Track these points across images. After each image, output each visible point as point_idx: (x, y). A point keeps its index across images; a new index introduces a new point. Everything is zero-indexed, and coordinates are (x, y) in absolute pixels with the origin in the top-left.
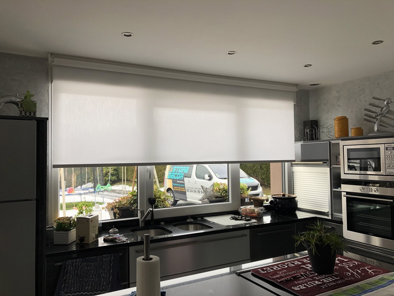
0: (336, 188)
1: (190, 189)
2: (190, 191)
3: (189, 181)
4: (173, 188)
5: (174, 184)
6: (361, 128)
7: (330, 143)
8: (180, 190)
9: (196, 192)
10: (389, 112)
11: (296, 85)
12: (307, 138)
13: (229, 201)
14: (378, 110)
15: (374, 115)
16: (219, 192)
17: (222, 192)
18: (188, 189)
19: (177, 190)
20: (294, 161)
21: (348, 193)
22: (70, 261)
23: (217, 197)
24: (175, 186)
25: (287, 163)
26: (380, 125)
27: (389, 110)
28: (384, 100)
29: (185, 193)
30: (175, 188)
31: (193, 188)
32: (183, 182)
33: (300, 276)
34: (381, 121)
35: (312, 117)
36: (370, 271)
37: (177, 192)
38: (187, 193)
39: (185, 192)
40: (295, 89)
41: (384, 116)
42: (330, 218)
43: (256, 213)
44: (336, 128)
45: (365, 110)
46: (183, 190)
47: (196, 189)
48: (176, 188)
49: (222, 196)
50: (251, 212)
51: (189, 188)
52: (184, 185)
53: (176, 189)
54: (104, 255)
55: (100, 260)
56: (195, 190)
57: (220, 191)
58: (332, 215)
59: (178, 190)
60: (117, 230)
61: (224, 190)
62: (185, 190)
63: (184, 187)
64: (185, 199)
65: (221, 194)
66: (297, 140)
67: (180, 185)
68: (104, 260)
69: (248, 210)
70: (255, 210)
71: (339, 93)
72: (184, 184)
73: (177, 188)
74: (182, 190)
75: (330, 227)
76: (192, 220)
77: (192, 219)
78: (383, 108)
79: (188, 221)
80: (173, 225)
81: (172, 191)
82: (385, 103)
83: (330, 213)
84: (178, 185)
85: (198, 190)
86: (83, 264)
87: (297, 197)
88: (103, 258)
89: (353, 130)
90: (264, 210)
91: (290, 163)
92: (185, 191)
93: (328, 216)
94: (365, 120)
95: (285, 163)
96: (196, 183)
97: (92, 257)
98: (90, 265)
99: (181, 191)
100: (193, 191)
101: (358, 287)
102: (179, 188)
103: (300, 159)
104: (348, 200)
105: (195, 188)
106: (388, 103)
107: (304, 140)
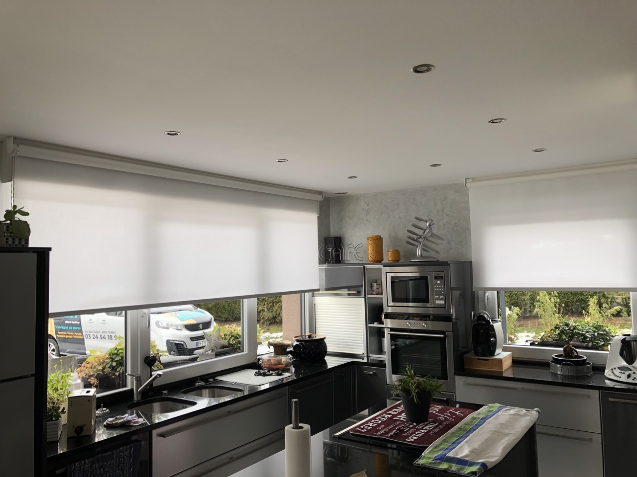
0: (371, 323)
1: (91, 334)
2: (92, 337)
3: (91, 320)
4: (56, 333)
5: (59, 327)
6: (398, 250)
7: (364, 267)
8: (71, 337)
9: (105, 338)
10: (433, 235)
11: (320, 193)
12: (333, 260)
13: (243, 351)
14: (420, 232)
15: (415, 237)
16: (225, 339)
17: (230, 339)
18: (88, 334)
19: (64, 336)
20: (318, 290)
21: (392, 329)
22: (76, 464)
23: (223, 347)
24: (61, 330)
25: (307, 293)
26: (424, 249)
27: (432, 234)
28: (426, 222)
29: (81, 342)
30: (59, 334)
31: (99, 332)
32: (79, 323)
33: (403, 428)
34: (424, 245)
35: (334, 232)
36: (457, 413)
37: (65, 340)
38: (86, 341)
39: (83, 339)
40: (320, 198)
41: (427, 240)
42: (365, 361)
43: (283, 363)
44: (370, 249)
45: (408, 231)
46: (78, 337)
47: (106, 332)
48: (62, 333)
49: (230, 344)
50: (276, 362)
51: (90, 332)
52: (79, 328)
53: (61, 336)
54: (122, 448)
55: (116, 456)
56: (103, 335)
57: (227, 337)
58: (368, 357)
59: (67, 337)
60: (108, 410)
61: (232, 336)
62: (82, 335)
63: (81, 331)
64: (83, 351)
65: (229, 342)
66: (321, 263)
67: (70, 328)
68: (121, 455)
69: (272, 361)
70: (281, 359)
71: (368, 206)
72: (80, 325)
73: (65, 333)
74: (75, 337)
75: (371, 373)
76: (203, 383)
77: (203, 381)
78: (425, 230)
79: (197, 384)
80: (183, 392)
81: (53, 338)
82: (428, 224)
83: (366, 355)
84: (65, 328)
85: (110, 335)
86: (94, 466)
87: (327, 337)
88: (120, 452)
89: (389, 253)
90: (293, 359)
91: (311, 293)
92: (82, 337)
93: (363, 359)
94: (408, 242)
95: (305, 293)
96: (105, 323)
97: (105, 454)
98: (105, 465)
99: (73, 338)
100: (99, 336)
101: (460, 429)
102: (68, 333)
103: (324, 287)
104: (393, 338)
105: (103, 332)
106: (430, 225)
107: (328, 263)
